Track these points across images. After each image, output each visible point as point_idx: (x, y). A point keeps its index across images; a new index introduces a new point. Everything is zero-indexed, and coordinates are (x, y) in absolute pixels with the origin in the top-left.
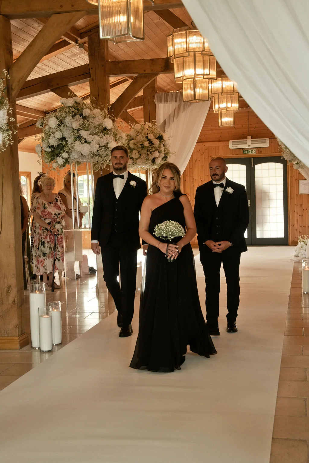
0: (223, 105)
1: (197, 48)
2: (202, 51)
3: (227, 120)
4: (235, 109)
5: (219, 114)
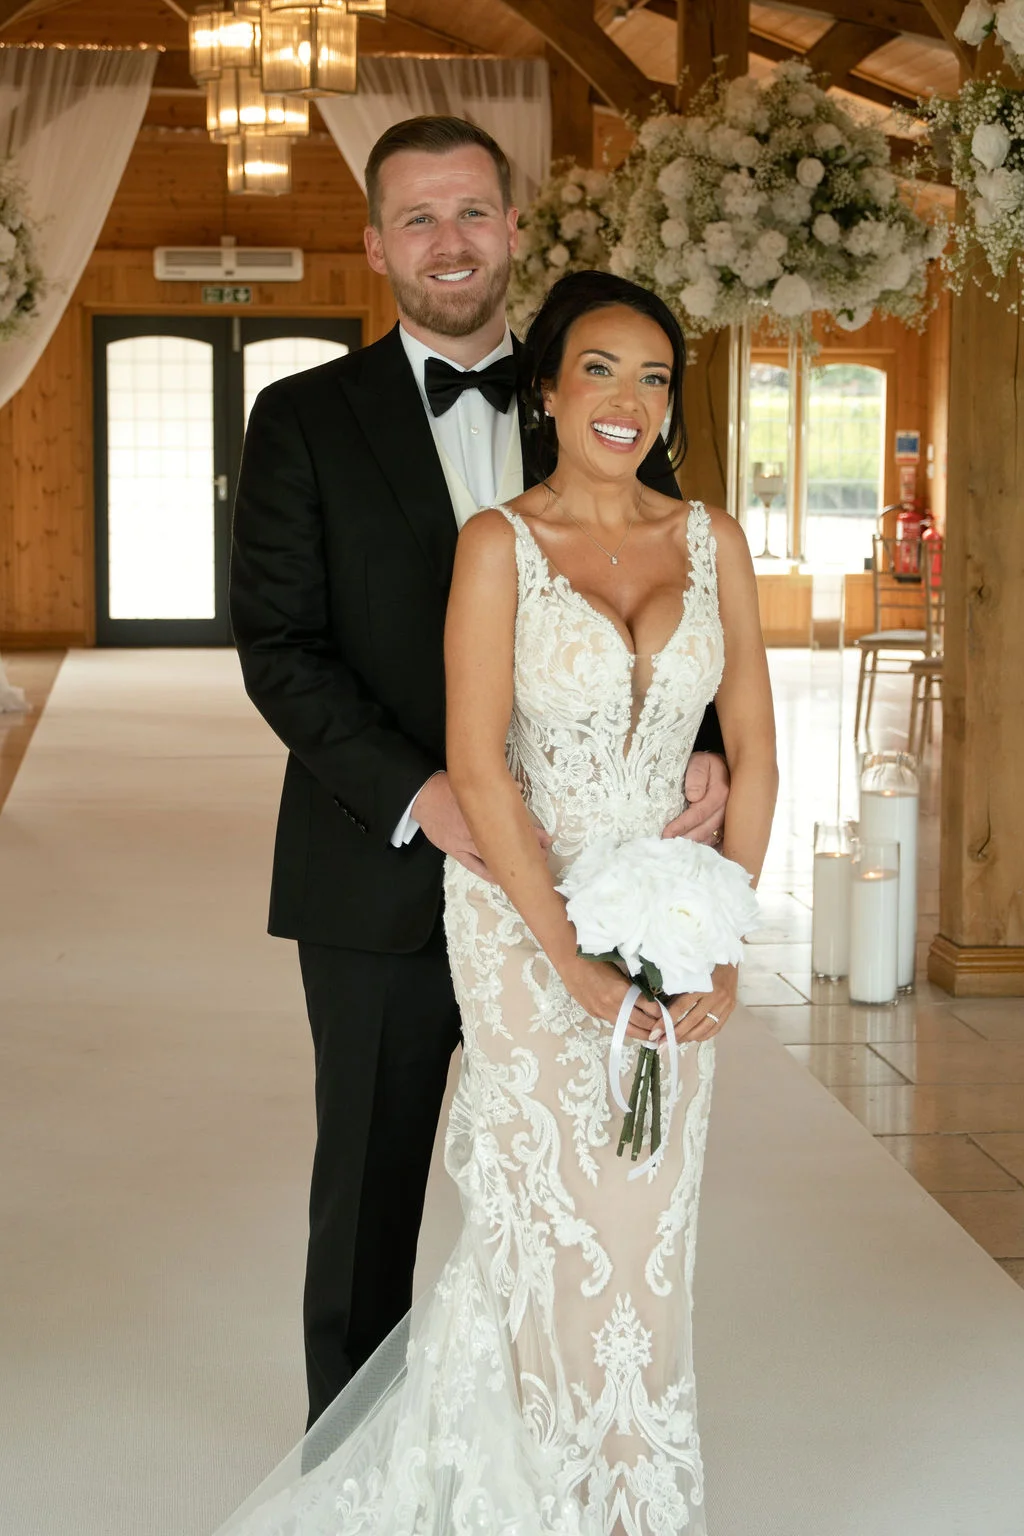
0: (254, 113)
3: (265, 170)
4: (294, 129)
5: (235, 146)
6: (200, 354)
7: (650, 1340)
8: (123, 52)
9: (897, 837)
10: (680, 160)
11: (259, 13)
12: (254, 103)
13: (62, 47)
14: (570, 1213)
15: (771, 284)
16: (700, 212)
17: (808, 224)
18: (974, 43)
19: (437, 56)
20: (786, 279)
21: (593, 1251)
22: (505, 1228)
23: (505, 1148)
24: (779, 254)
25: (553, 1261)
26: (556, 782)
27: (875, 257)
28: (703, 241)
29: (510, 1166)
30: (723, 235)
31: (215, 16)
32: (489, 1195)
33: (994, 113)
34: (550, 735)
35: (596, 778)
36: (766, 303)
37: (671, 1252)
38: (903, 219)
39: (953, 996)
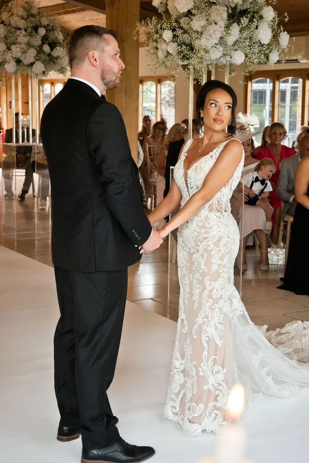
15: (32, 64)
16: (9, 41)
17: (41, 47)
20: (37, 63)
24: (34, 55)
27: (59, 57)
28: (11, 50)
30: (16, 49)
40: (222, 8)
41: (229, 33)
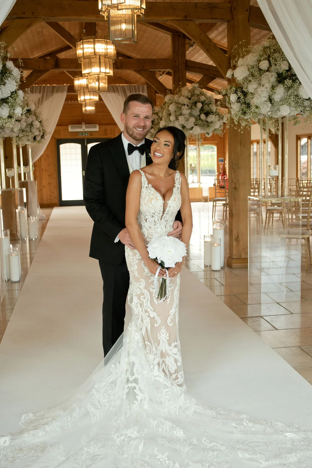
0: (87, 97)
1: (102, 53)
2: (105, 55)
3: (90, 108)
4: (95, 100)
5: (84, 104)
6: (79, 146)
7: (169, 335)
8: (61, 86)
9: (220, 238)
10: (173, 103)
11: (87, 76)
12: (87, 95)
13: (48, 85)
14: (152, 311)
15: (192, 128)
16: (177, 114)
17: (199, 116)
18: (230, 78)
19: (124, 85)
20: (195, 126)
21: (157, 318)
22: (140, 314)
23: (139, 299)
24: (194, 122)
25: (150, 320)
26: (147, 226)
27: (213, 122)
28: (178, 119)
29: (140, 302)
30: (182, 118)
31: (79, 78)
32: (137, 308)
33: (234, 92)
34: (146, 216)
35: (155, 225)
36: (191, 132)
37: (172, 318)
38: (218, 114)
39: (232, 268)
40: (270, 74)
41: (275, 92)
